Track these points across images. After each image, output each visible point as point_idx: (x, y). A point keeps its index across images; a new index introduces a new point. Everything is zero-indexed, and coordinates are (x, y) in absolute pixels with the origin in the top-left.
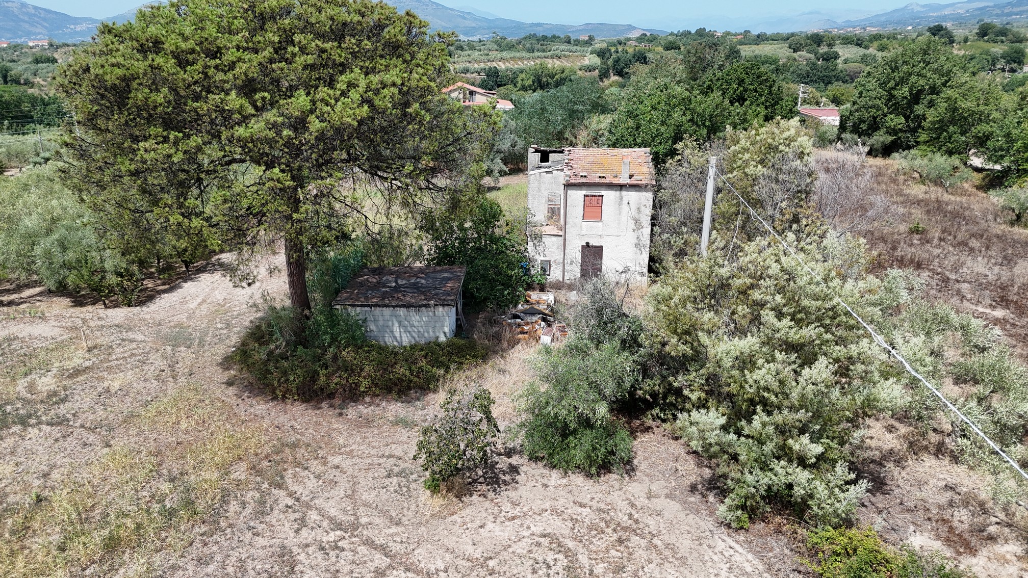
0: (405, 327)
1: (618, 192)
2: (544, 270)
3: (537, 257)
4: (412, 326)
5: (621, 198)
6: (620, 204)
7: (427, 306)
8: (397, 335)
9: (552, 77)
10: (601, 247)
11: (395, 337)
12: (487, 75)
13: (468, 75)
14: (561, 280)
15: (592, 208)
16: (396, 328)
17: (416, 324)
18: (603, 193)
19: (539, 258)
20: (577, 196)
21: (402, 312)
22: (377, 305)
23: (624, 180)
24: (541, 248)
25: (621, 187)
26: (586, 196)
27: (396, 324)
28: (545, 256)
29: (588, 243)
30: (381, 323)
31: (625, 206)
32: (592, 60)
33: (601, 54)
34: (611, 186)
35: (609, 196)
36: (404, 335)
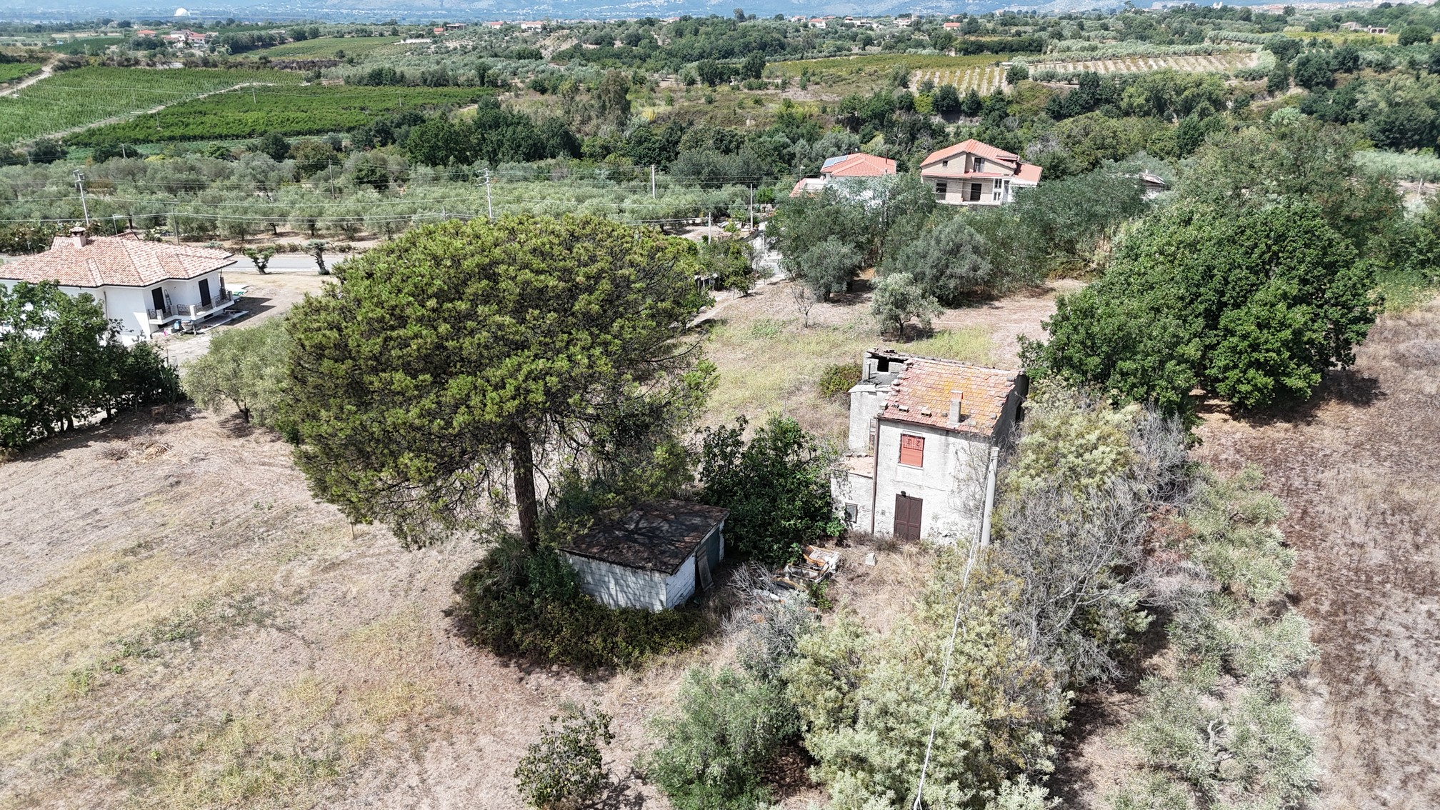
0: (621, 586)
1: (944, 437)
2: (848, 516)
3: (841, 498)
4: (628, 586)
5: (948, 445)
6: (946, 452)
7: (643, 568)
8: (613, 592)
9: (1179, 93)
10: (921, 501)
11: (610, 595)
12: (1081, 85)
13: (1053, 84)
14: (870, 530)
15: (911, 451)
16: (612, 585)
17: (632, 585)
18: (924, 435)
19: (844, 501)
20: (891, 435)
21: (618, 569)
22: (594, 558)
23: (952, 423)
24: (847, 489)
25: (947, 432)
26: (903, 435)
27: (612, 582)
28: (851, 498)
29: (904, 494)
30: (597, 577)
31: (951, 456)
32: (1262, 60)
33: (1282, 50)
34: (934, 429)
35: (932, 439)
36: (620, 595)
